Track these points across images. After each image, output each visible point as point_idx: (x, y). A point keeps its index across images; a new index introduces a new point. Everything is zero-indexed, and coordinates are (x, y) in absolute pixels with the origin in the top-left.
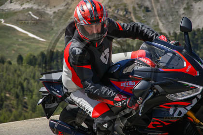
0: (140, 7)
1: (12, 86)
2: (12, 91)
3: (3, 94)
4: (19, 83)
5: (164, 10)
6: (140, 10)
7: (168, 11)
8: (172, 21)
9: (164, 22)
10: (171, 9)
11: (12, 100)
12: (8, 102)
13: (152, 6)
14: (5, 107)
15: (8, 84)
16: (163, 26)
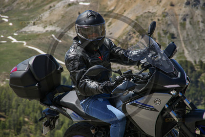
0: (166, 33)
1: (31, 110)
2: (31, 115)
3: (21, 118)
4: (38, 107)
5: (190, 37)
6: (165, 37)
7: (194, 38)
8: (198, 49)
9: (190, 50)
10: (198, 36)
11: (30, 124)
12: (26, 127)
13: (178, 32)
14: (23, 132)
15: (27, 108)
16: (188, 54)
